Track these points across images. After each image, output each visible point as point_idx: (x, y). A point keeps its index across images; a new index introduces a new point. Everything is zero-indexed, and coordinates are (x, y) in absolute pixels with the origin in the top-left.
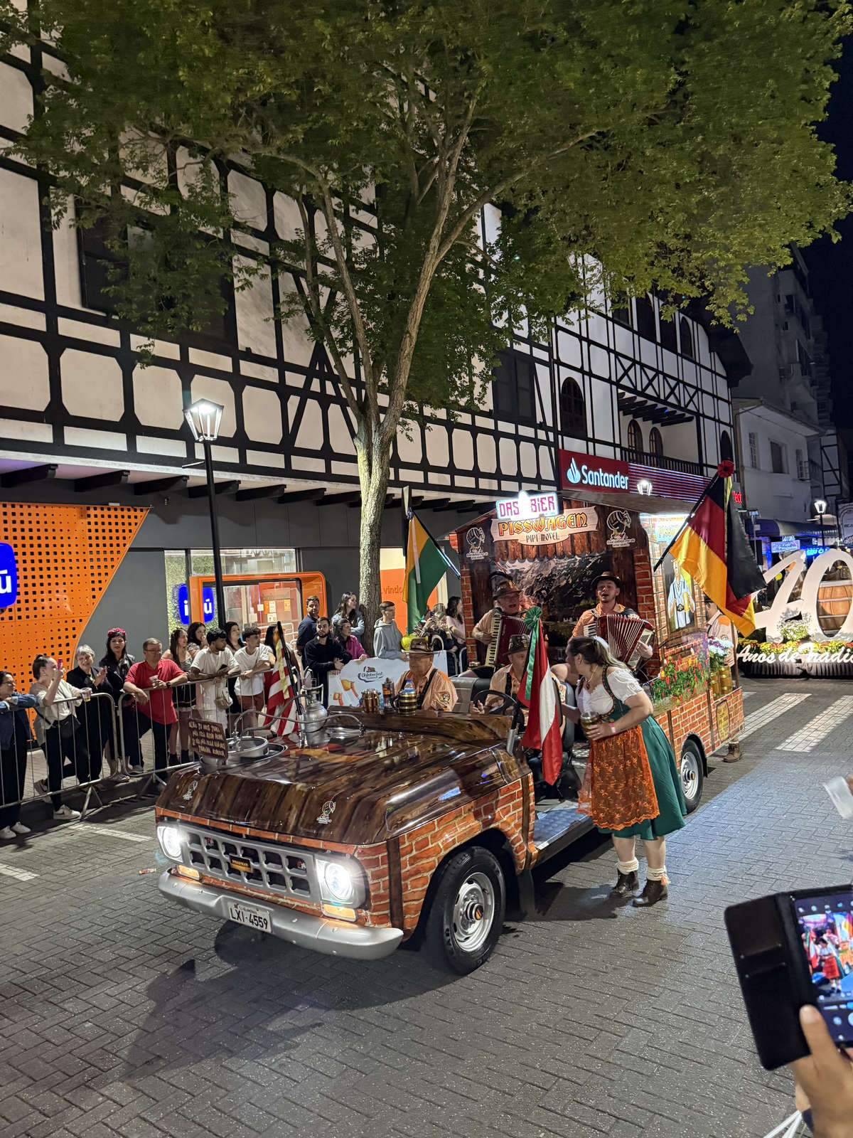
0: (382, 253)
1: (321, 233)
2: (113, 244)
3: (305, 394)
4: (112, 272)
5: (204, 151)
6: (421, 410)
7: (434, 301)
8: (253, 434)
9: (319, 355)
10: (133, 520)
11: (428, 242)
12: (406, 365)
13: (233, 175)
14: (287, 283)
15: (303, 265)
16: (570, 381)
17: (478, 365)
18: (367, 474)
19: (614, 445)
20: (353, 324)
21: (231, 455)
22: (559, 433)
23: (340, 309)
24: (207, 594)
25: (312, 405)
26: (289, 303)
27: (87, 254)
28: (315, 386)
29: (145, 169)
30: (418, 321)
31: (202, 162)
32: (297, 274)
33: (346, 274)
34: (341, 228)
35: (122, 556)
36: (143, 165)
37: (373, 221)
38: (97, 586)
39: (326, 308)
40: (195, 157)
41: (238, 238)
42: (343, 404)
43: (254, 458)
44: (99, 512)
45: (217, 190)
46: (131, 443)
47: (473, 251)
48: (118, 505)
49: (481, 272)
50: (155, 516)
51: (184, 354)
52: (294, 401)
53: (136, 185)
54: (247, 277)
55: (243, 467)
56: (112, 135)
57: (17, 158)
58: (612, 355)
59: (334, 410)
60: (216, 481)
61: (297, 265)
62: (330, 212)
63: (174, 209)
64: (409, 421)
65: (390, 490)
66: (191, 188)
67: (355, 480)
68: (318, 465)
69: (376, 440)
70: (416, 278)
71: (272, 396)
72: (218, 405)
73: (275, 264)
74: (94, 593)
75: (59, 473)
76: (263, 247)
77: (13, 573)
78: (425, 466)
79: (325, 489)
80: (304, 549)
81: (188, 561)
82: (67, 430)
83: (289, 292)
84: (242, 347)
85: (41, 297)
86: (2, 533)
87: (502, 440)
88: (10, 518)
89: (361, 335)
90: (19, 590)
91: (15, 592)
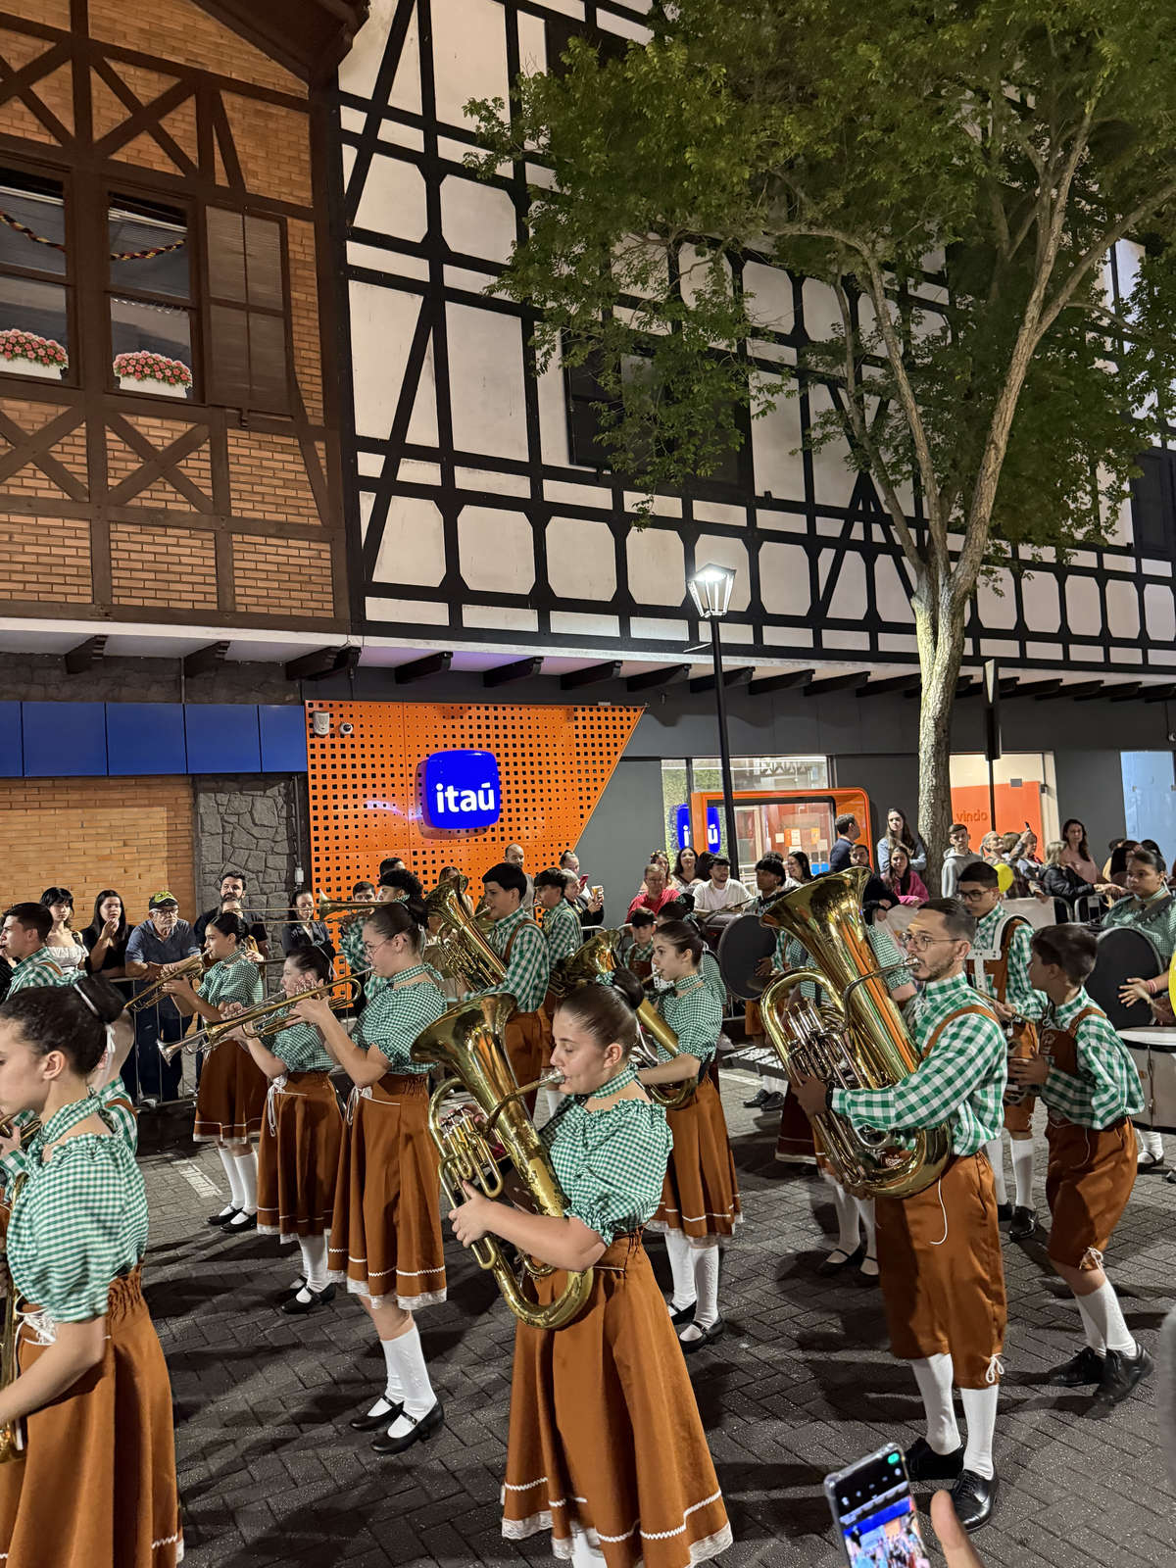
0: (955, 336)
1: (867, 324)
2: (607, 381)
3: (842, 544)
4: (607, 417)
5: (714, 244)
6: (1015, 551)
7: (1034, 394)
8: (772, 605)
9: (863, 489)
10: (625, 723)
11: (1023, 313)
12: (989, 488)
13: (750, 267)
14: (821, 399)
15: (844, 370)
17: (1105, 478)
18: (930, 646)
20: (913, 441)
21: (742, 634)
23: (893, 423)
24: (712, 818)
25: (853, 560)
26: (823, 425)
27: (575, 398)
28: (857, 532)
29: (644, 282)
30: (1009, 424)
31: (711, 260)
32: (834, 385)
33: (902, 375)
34: (894, 311)
35: (613, 767)
36: (641, 278)
37: (941, 295)
38: (585, 802)
39: (874, 423)
40: (703, 254)
41: (757, 348)
42: (896, 552)
43: (773, 636)
44: (587, 713)
45: (730, 292)
46: (625, 627)
47: (1096, 314)
48: (609, 704)
49: (1108, 341)
50: (650, 718)
51: (687, 509)
52: (827, 556)
53: (633, 303)
54: (770, 398)
55: (759, 649)
56: (605, 246)
57: (502, 295)
59: (884, 563)
60: (725, 669)
61: (834, 372)
62: (879, 293)
63: (677, 326)
64: (996, 568)
65: (964, 671)
66: (699, 295)
67: (913, 658)
68: (859, 641)
69: (944, 598)
70: (1005, 365)
71: (798, 552)
72: (728, 570)
73: (803, 375)
74: (582, 812)
75: (546, 668)
76: (789, 355)
77: (496, 786)
78: (1021, 633)
79: (869, 673)
80: (838, 756)
81: (689, 774)
82: (554, 616)
83: (823, 410)
84: (759, 492)
85: (525, 458)
86: (484, 741)
87: (1149, 588)
88: (492, 723)
89: (923, 454)
90: (502, 806)
91: (498, 810)
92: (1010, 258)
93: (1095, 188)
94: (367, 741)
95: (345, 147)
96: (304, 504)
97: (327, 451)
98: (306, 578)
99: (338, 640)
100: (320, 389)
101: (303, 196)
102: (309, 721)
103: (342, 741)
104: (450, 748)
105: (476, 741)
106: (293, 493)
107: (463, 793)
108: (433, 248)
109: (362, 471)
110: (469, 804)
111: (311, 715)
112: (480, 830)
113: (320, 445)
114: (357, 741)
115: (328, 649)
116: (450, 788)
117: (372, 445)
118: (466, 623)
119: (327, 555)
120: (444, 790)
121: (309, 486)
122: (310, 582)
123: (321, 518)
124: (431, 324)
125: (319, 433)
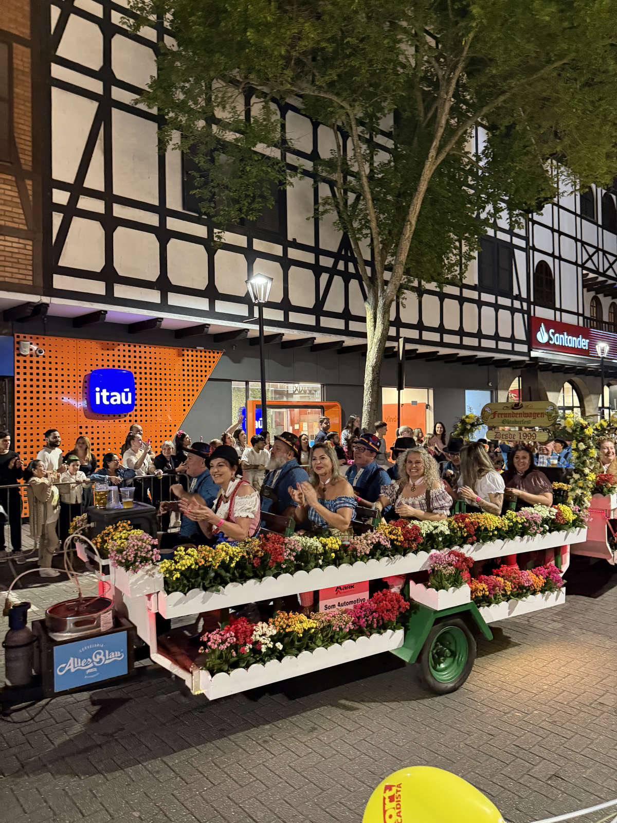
0: (395, 165)
2: (200, 160)
3: (333, 272)
4: (199, 180)
5: (266, 95)
6: (420, 284)
7: (431, 199)
8: (295, 300)
9: (345, 243)
10: (212, 360)
12: (406, 246)
13: (290, 114)
14: (325, 191)
15: (337, 176)
16: (542, 264)
18: (372, 328)
19: (577, 314)
20: (369, 217)
21: (278, 315)
22: (532, 303)
25: (338, 280)
26: (324, 204)
27: (188, 173)
28: (341, 266)
30: (417, 212)
31: (264, 101)
32: (332, 184)
35: (203, 384)
37: (390, 144)
38: (186, 403)
39: (352, 206)
40: (259, 98)
41: (292, 159)
42: (360, 278)
43: (294, 317)
44: (190, 353)
46: (212, 305)
48: (202, 348)
50: (226, 357)
51: (250, 243)
52: (324, 277)
53: (219, 122)
55: (286, 324)
57: (142, 106)
58: (579, 244)
59: (354, 284)
60: (265, 334)
61: (331, 177)
64: (410, 292)
65: (388, 344)
67: (364, 335)
68: (339, 324)
69: (381, 303)
71: (309, 274)
72: (269, 278)
73: (316, 177)
74: (184, 408)
75: (164, 325)
76: (308, 165)
77: (133, 391)
78: (420, 326)
79: (343, 342)
80: (326, 385)
81: (247, 390)
82: (170, 295)
83: (324, 196)
84: (290, 238)
85: (156, 203)
86: (127, 364)
87: (484, 308)
88: (132, 354)
89: (373, 224)
90: (136, 402)
91: (133, 404)
92: (424, 125)
93: (468, 97)
94: (53, 360)
95: (53, 7)
96: (16, 216)
97: (33, 186)
98: (16, 260)
99: (35, 299)
100: (30, 149)
101: (25, 31)
102: (17, 346)
103: (38, 359)
104: (105, 367)
105: (122, 364)
106: (10, 209)
107: (112, 394)
108: (106, 74)
109: (55, 200)
110: (115, 400)
111: (18, 343)
112: (122, 415)
113: (29, 183)
114: (47, 360)
115: (29, 304)
116: (104, 390)
117: (62, 186)
118: (116, 295)
119: (30, 248)
120: (101, 391)
121: (20, 206)
122: (18, 263)
123: (27, 225)
124: (102, 120)
125: (29, 175)
